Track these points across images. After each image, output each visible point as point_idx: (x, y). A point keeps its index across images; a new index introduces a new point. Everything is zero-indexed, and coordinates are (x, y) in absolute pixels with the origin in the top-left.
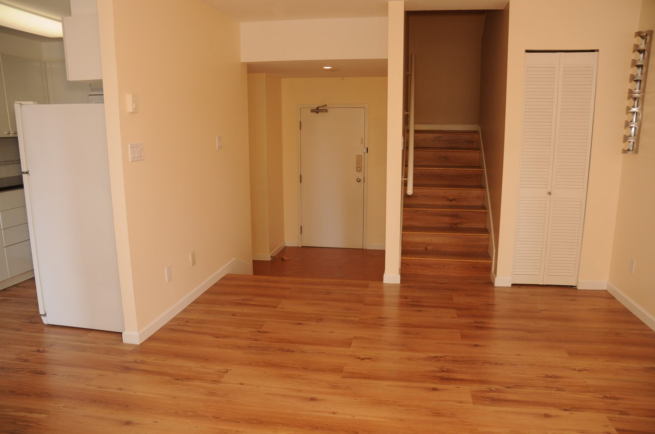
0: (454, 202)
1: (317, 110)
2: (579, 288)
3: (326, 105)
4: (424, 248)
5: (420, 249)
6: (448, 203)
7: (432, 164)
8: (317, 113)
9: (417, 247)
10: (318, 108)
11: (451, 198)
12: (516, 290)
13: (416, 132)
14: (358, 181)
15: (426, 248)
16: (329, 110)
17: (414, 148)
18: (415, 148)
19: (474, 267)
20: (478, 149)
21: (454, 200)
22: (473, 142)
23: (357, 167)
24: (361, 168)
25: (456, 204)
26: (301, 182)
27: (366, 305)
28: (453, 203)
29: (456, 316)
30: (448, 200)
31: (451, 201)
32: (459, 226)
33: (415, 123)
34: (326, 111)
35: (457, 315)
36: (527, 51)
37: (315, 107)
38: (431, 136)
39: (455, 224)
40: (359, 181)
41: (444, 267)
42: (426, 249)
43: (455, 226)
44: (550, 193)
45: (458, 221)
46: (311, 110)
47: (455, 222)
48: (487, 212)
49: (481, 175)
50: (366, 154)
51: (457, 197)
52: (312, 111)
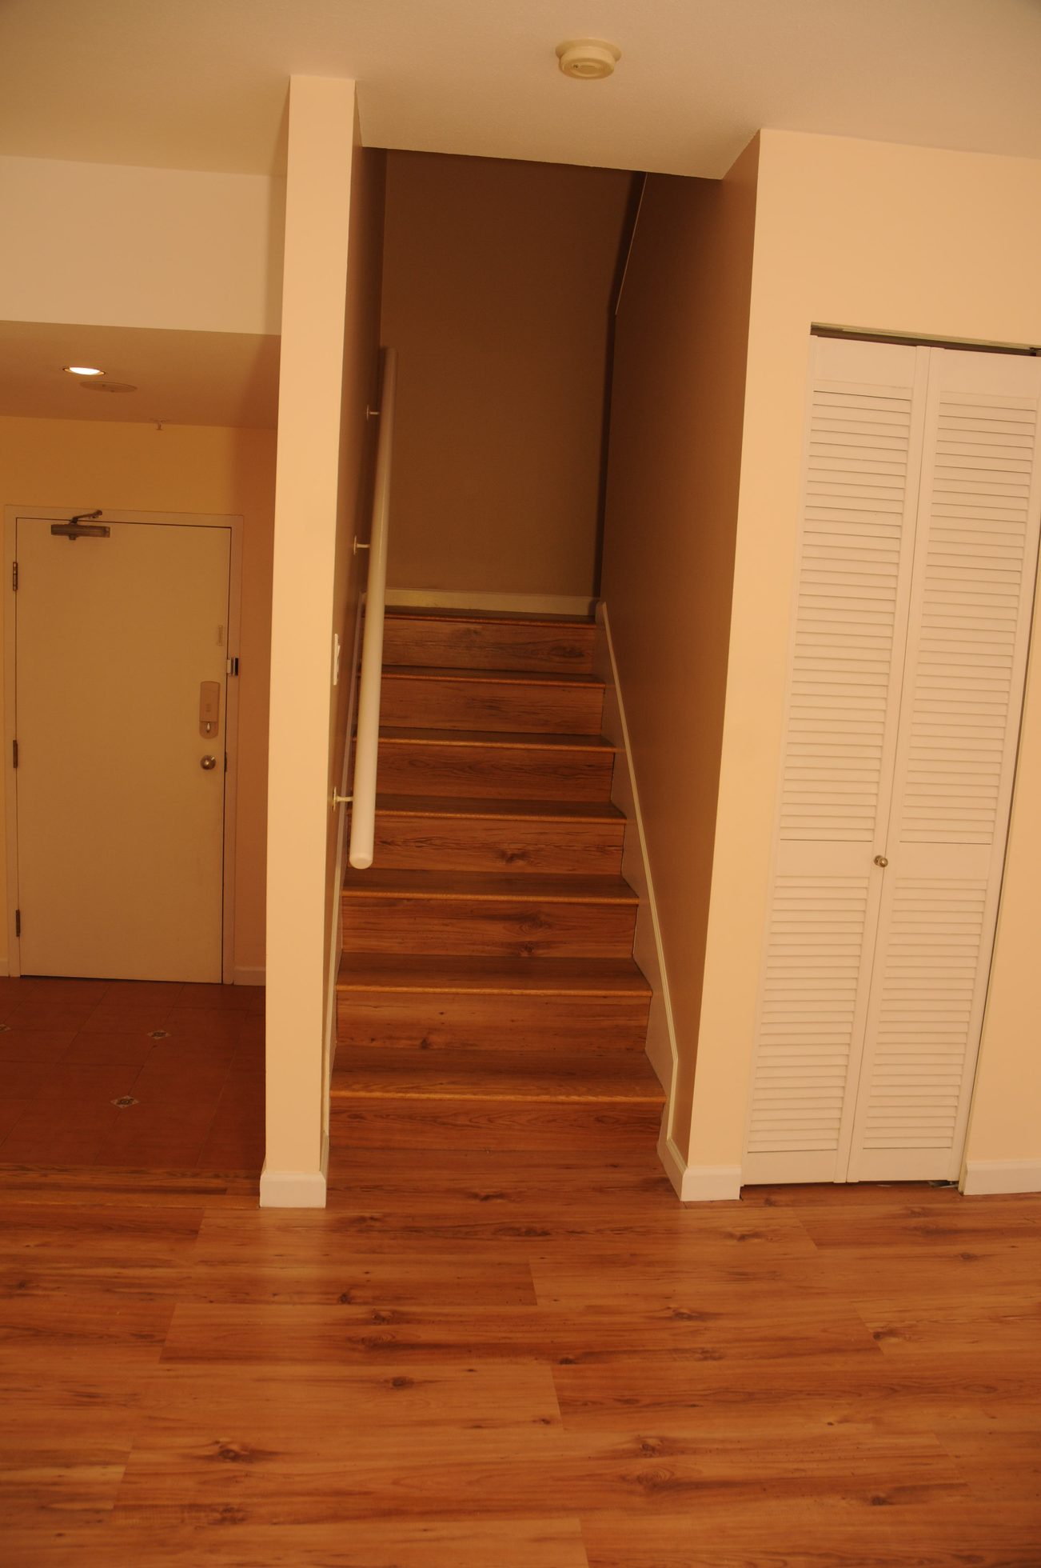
0: (520, 863)
1: (72, 529)
2: (970, 1189)
3: (99, 513)
4: (418, 1043)
5: (403, 1044)
6: (500, 866)
7: (448, 725)
8: (73, 536)
9: (390, 1038)
10: (75, 520)
11: (511, 848)
12: (756, 1217)
13: (391, 612)
14: (206, 768)
15: (425, 1041)
16: (113, 529)
17: (384, 666)
18: (386, 668)
19: (599, 1120)
20: (597, 678)
21: (523, 855)
22: (581, 655)
23: (202, 722)
24: (215, 724)
25: (530, 870)
26: (16, 764)
27: (171, 1356)
28: (519, 866)
29: (555, 1411)
30: (503, 855)
31: (512, 858)
32: (540, 952)
33: (391, 583)
34: (105, 532)
35: (563, 1403)
36: (818, 331)
37: (65, 517)
38: (445, 628)
39: (528, 947)
40: (208, 765)
41: (490, 1120)
42: (425, 1045)
43: (525, 954)
44: (880, 862)
45: (537, 935)
46: (53, 527)
47: (527, 939)
48: (637, 906)
49: (609, 769)
50: (232, 681)
51: (531, 848)
52: (57, 530)
